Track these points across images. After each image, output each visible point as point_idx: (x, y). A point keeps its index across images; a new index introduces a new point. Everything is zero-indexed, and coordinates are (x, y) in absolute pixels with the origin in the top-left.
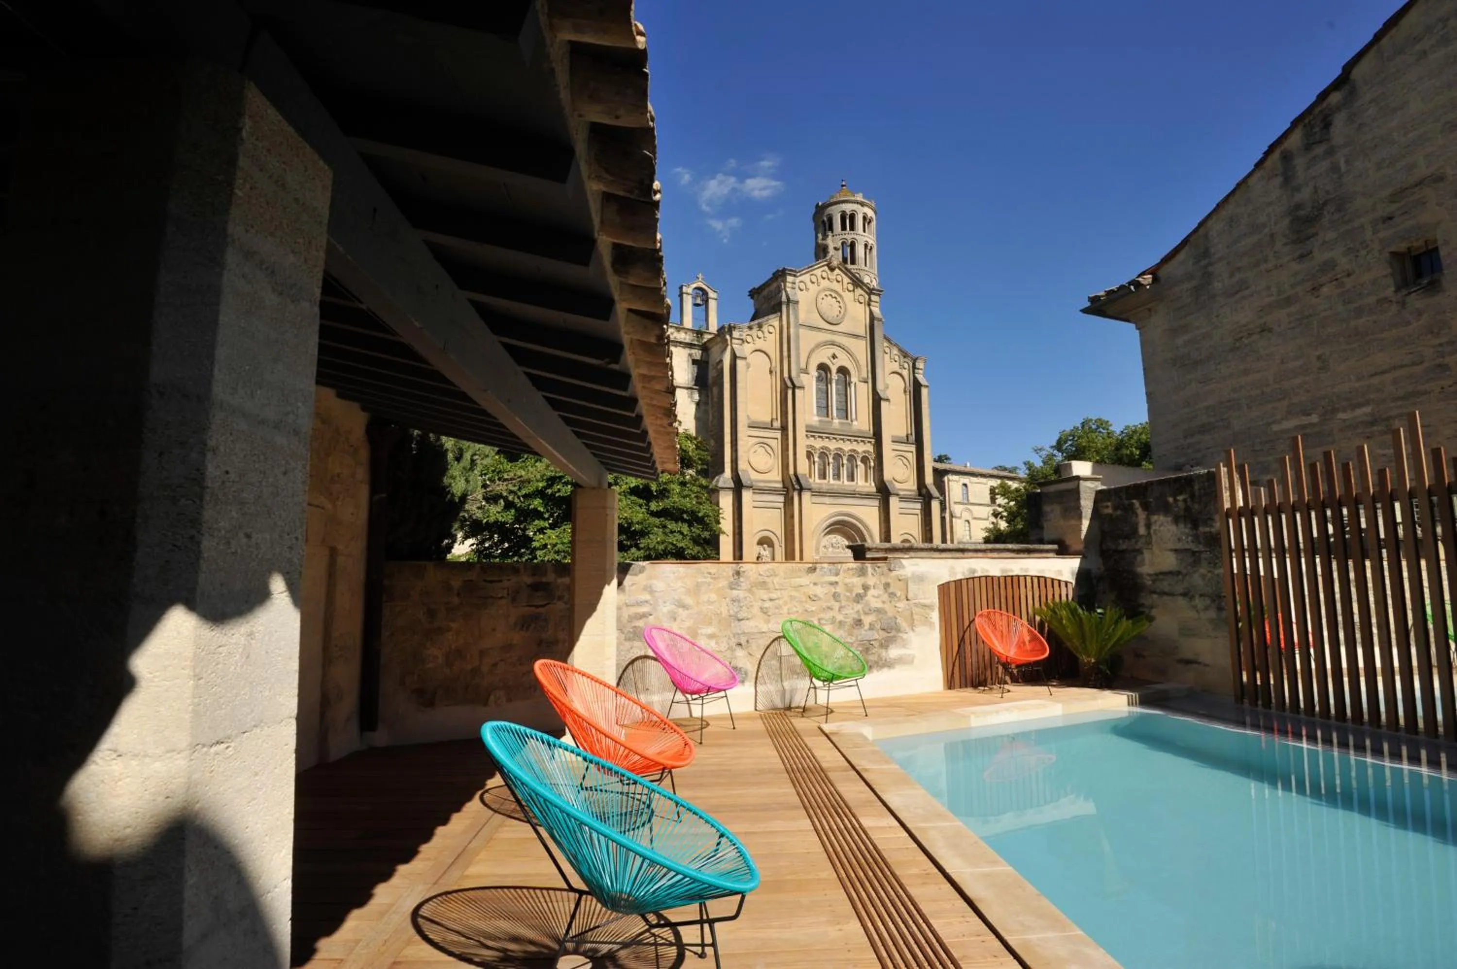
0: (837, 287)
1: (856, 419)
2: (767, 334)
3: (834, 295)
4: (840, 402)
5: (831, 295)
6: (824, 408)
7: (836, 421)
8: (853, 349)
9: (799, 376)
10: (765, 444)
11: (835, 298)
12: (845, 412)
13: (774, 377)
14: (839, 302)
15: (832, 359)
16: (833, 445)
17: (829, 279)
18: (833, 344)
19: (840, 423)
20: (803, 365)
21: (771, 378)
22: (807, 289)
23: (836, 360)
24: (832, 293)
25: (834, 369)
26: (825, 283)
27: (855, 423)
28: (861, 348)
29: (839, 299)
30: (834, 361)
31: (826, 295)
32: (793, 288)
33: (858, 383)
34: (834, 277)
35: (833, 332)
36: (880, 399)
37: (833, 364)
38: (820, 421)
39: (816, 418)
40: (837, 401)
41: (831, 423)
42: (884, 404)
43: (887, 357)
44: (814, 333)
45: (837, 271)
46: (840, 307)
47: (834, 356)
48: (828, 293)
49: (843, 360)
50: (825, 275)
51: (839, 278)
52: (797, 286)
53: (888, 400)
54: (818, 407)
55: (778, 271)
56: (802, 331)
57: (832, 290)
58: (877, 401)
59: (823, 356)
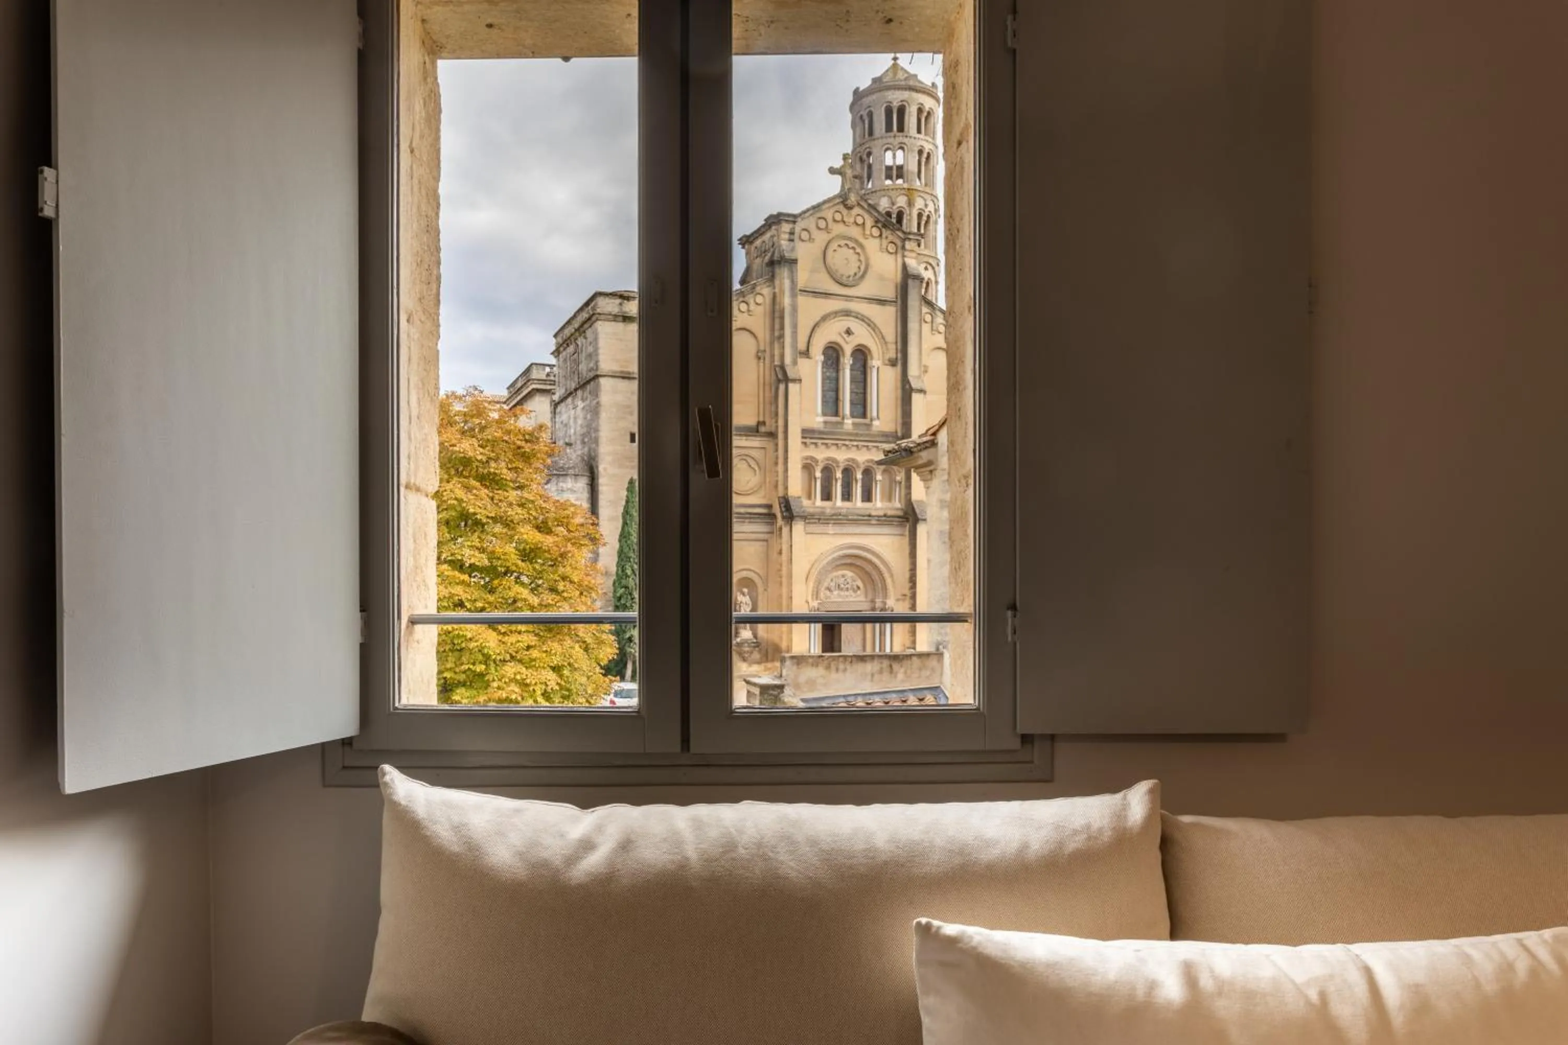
0: (855, 232)
1: (878, 418)
2: (752, 307)
3: (851, 244)
4: (857, 393)
5: (846, 245)
6: (832, 404)
7: (849, 422)
8: (878, 321)
9: (795, 363)
10: (747, 455)
11: (853, 248)
12: (861, 406)
13: (762, 364)
14: (858, 254)
15: (845, 336)
16: (841, 456)
17: (844, 222)
18: (847, 313)
19: (854, 424)
20: (802, 346)
21: (758, 366)
22: (811, 239)
23: (851, 337)
24: (848, 242)
25: (848, 350)
26: (838, 229)
27: (876, 423)
28: (886, 317)
29: (858, 250)
30: (848, 339)
31: (839, 246)
32: (791, 240)
33: (882, 369)
34: (852, 220)
35: (848, 298)
36: (911, 390)
37: (847, 343)
38: (825, 423)
39: (821, 419)
40: (852, 392)
41: (842, 423)
42: (916, 398)
43: (926, 328)
44: (820, 301)
45: (857, 210)
46: (860, 261)
47: (849, 332)
48: (842, 242)
49: (863, 335)
50: (838, 217)
51: (860, 220)
52: (796, 236)
53: (922, 391)
54: (824, 402)
55: (771, 217)
56: (802, 300)
57: (850, 239)
58: (906, 392)
59: (831, 332)
